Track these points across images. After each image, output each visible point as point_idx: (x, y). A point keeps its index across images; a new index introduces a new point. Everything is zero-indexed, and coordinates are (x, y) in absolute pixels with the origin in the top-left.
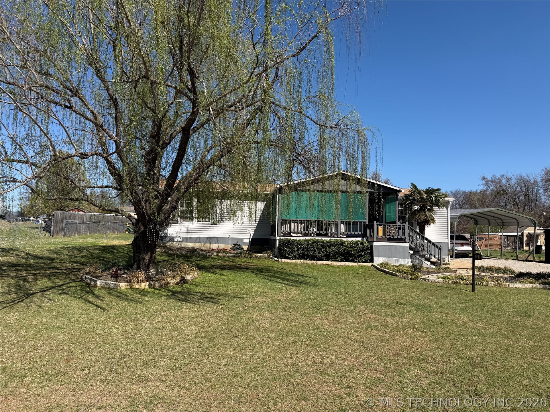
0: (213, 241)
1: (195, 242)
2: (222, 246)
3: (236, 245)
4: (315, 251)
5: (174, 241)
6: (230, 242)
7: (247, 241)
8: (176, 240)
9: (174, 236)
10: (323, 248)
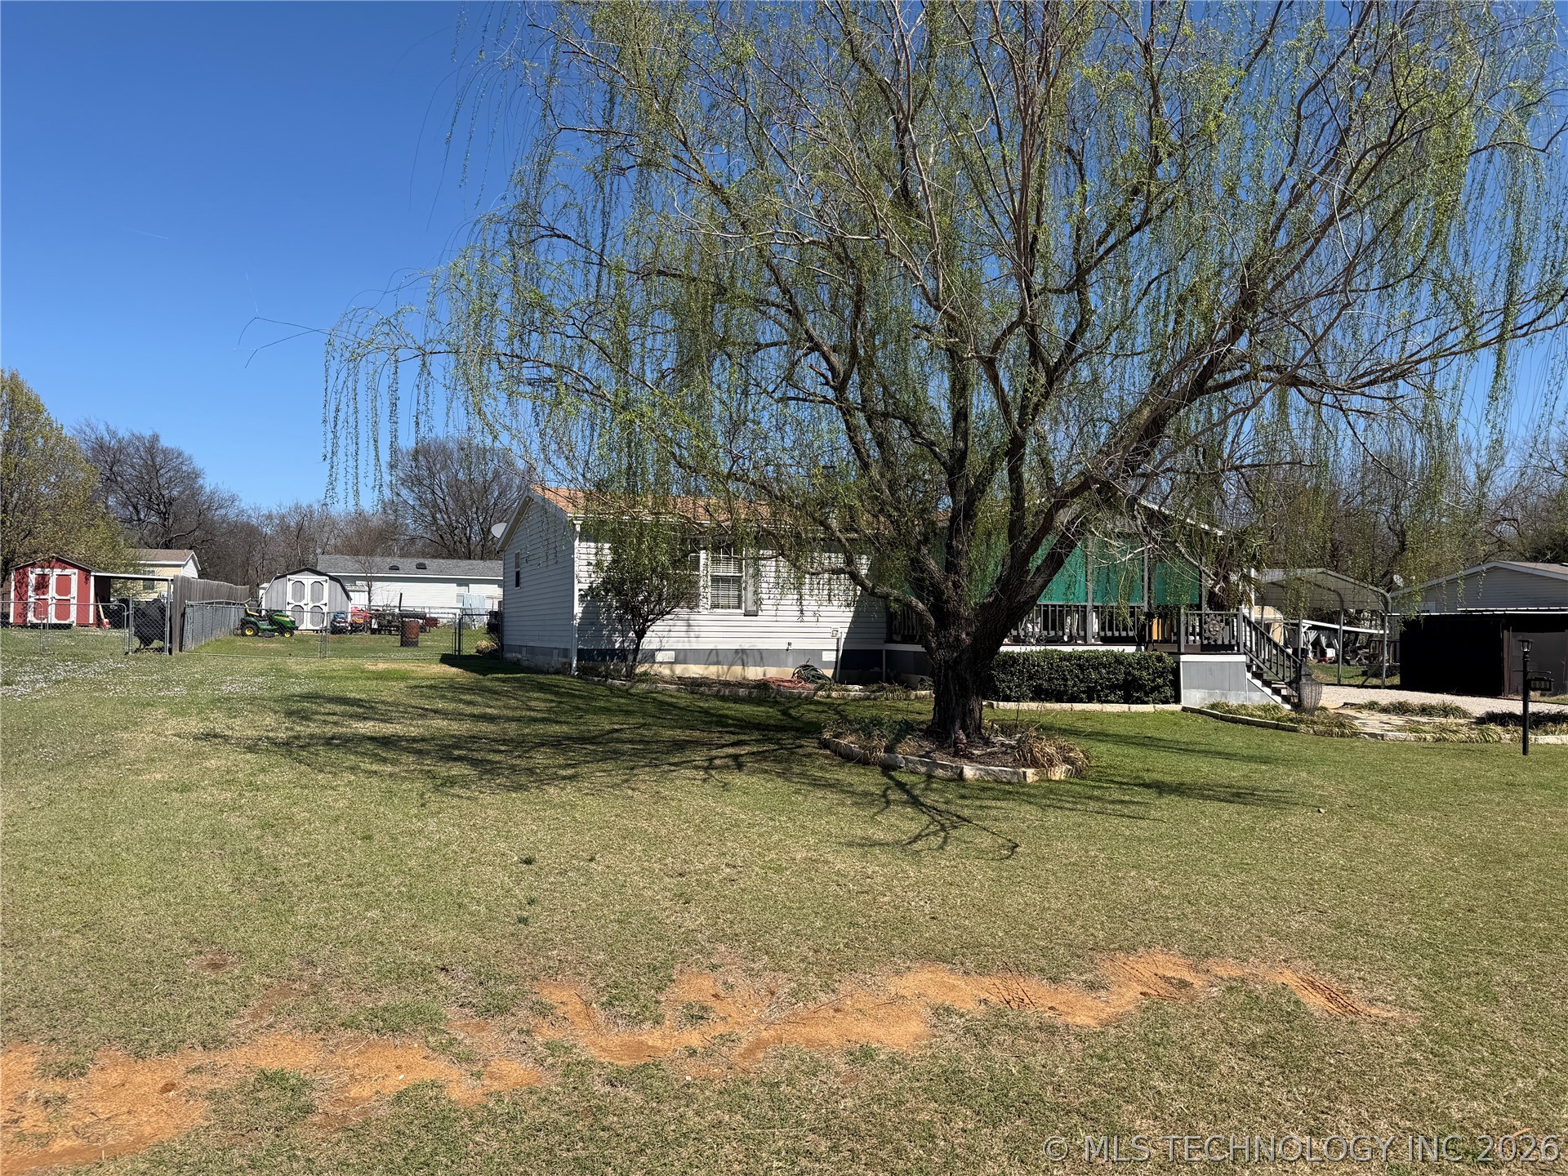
0: (751, 660)
1: (708, 663)
2: (772, 672)
3: (805, 667)
4: (1066, 680)
5: (654, 662)
6: (790, 660)
7: (830, 657)
8: (659, 657)
9: (653, 647)
10: (1083, 671)
